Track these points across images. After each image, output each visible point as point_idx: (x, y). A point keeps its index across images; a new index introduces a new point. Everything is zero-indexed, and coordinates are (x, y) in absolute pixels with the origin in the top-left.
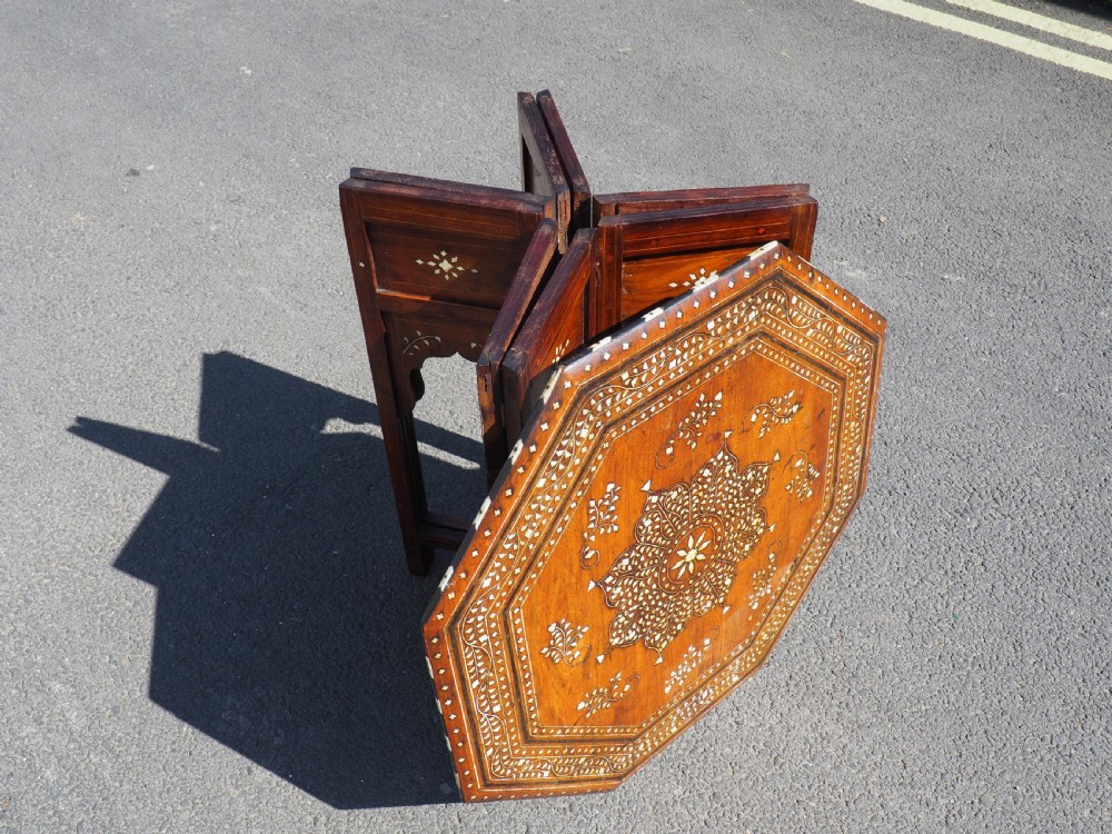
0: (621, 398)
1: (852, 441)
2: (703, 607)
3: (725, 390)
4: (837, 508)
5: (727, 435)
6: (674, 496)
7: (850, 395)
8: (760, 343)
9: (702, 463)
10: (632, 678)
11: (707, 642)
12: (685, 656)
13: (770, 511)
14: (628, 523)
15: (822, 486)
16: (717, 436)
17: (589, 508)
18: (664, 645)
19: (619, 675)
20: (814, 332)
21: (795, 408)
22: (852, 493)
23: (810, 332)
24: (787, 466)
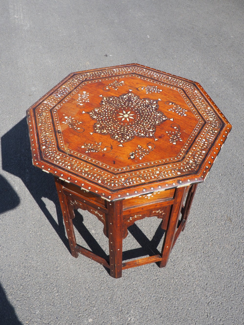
1: (79, 167)
2: (98, 109)
3: (174, 145)
4: (55, 152)
5: (156, 139)
6: (157, 122)
7: (104, 174)
8: (177, 159)
9: (157, 131)
10: (109, 90)
11: (81, 105)
12: (88, 99)
13: (100, 135)
14: (166, 112)
15: (78, 151)
16: (160, 137)
17: (185, 110)
18: (105, 99)
19: (116, 89)
20: (156, 173)
21: (132, 157)
22: (50, 158)
23: (158, 172)
24: (111, 146)
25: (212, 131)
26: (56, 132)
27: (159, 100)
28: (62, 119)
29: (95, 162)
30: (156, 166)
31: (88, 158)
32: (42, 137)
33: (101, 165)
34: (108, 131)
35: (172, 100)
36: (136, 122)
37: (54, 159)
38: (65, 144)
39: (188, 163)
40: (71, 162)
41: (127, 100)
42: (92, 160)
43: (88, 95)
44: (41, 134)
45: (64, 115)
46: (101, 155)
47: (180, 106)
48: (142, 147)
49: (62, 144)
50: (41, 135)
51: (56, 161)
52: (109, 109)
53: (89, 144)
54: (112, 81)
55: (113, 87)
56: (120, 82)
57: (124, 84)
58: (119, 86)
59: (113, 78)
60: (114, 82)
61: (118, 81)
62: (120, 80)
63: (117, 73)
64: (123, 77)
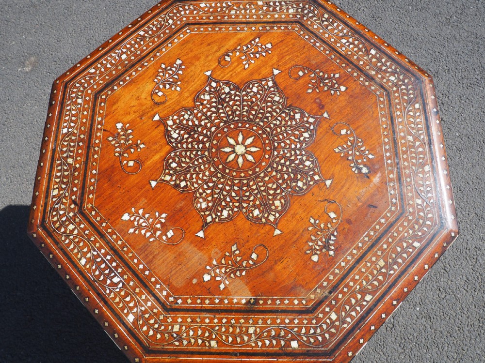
1: (370, 277)
2: (201, 200)
3: (348, 91)
4: (314, 322)
5: (326, 115)
6: (277, 98)
7: (398, 232)
8: (383, 98)
9: (302, 106)
10: (139, 162)
11: (170, 234)
12: (157, 214)
13: (289, 215)
14: (252, 74)
15: (324, 270)
16: (322, 107)
17: (254, 40)
18: (168, 178)
19: (142, 146)
20: (412, 142)
21: (365, 170)
22: (332, 335)
23: (410, 138)
24: (326, 202)
25: (323, 22)
26: (250, 310)
27: (208, 73)
28: (212, 289)
29: (364, 242)
30: (394, 138)
31: (352, 254)
32: (260, 344)
33: (375, 232)
34: (278, 198)
35: (216, 51)
36: (264, 136)
37: (336, 328)
38: (296, 295)
39: (396, 85)
40: (354, 291)
41: (189, 134)
42: (358, 248)
43: (141, 211)
44: (248, 346)
45: (195, 281)
46: (347, 226)
47: (239, 45)
48: (342, 147)
49: (296, 302)
50: (252, 347)
51: (344, 322)
52: (205, 178)
53: (311, 244)
54: (106, 147)
55: (132, 150)
56: (119, 131)
57: (128, 125)
58: (131, 137)
59: (95, 142)
60: (113, 143)
61: (111, 133)
62: (108, 130)
63: (81, 128)
64: (102, 119)
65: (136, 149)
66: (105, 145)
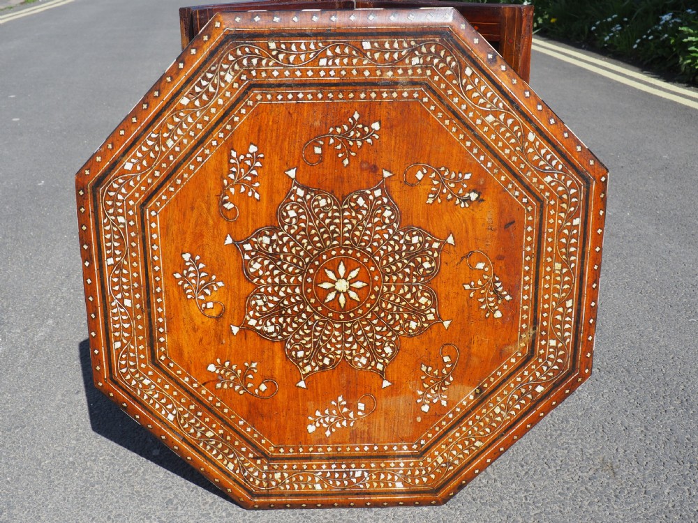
0: (267, 65)
1: (558, 286)
2: (356, 359)
3: (383, 123)
4: (540, 360)
5: (386, 174)
6: (323, 203)
7: (552, 226)
8: (426, 96)
9: (355, 187)
10: (269, 380)
11: (361, 406)
12: (333, 403)
13: (443, 301)
14: (271, 200)
15: (515, 316)
16: (374, 169)
17: (230, 157)
18: (308, 369)
19: (254, 365)
20: (495, 121)
21: (474, 196)
22: (562, 357)
23: (490, 118)
24: (465, 259)
25: (276, 57)
26: (482, 398)
27: (229, 240)
28: (438, 411)
29: (528, 263)
30: (473, 131)
31: (526, 283)
32: (513, 413)
33: (530, 245)
34: (419, 295)
35: (208, 209)
36: (350, 252)
37: (562, 348)
38: (509, 355)
39: (425, 66)
40: (553, 309)
41: (281, 315)
42: (527, 273)
43: (318, 414)
44: (505, 422)
45: (419, 419)
46: (501, 263)
47: (222, 178)
48: (432, 192)
49: (513, 360)
50: (509, 419)
51: (565, 339)
52: (339, 339)
53: (484, 307)
54: (224, 395)
55: (250, 376)
56: (217, 372)
57: (218, 360)
58: (234, 367)
59: (210, 401)
60: (225, 386)
61: (213, 381)
62: (206, 380)
63: (180, 402)
64: (189, 377)
65: (252, 372)
66: (221, 394)
